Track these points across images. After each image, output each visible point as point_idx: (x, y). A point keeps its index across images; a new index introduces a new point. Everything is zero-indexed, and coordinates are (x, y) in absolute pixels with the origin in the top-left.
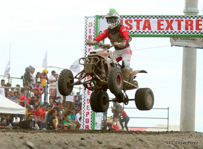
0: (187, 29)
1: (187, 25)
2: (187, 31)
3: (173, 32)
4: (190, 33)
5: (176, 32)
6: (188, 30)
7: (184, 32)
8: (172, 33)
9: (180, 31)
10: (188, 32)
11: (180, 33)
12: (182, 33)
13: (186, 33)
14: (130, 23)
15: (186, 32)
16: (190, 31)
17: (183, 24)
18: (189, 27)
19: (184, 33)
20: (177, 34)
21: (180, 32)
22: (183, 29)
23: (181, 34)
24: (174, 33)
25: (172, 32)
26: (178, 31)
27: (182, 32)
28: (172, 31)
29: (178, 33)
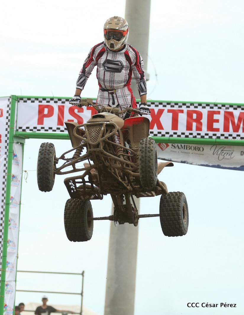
0: (189, 127)
1: (190, 120)
2: (191, 132)
3: (163, 132)
4: (195, 137)
5: (167, 133)
6: (191, 129)
7: (183, 134)
8: (160, 135)
9: (175, 131)
10: (191, 134)
11: (175, 136)
12: (179, 136)
13: (187, 136)
14: (79, 114)
15: (187, 133)
16: (195, 133)
17: (183, 118)
18: (194, 124)
19: (183, 136)
20: (171, 138)
21: (175, 133)
22: (182, 127)
23: (179, 138)
24: (163, 135)
25: (159, 133)
26: (171, 132)
27: (179, 133)
28: (160, 131)
29: (171, 136)
